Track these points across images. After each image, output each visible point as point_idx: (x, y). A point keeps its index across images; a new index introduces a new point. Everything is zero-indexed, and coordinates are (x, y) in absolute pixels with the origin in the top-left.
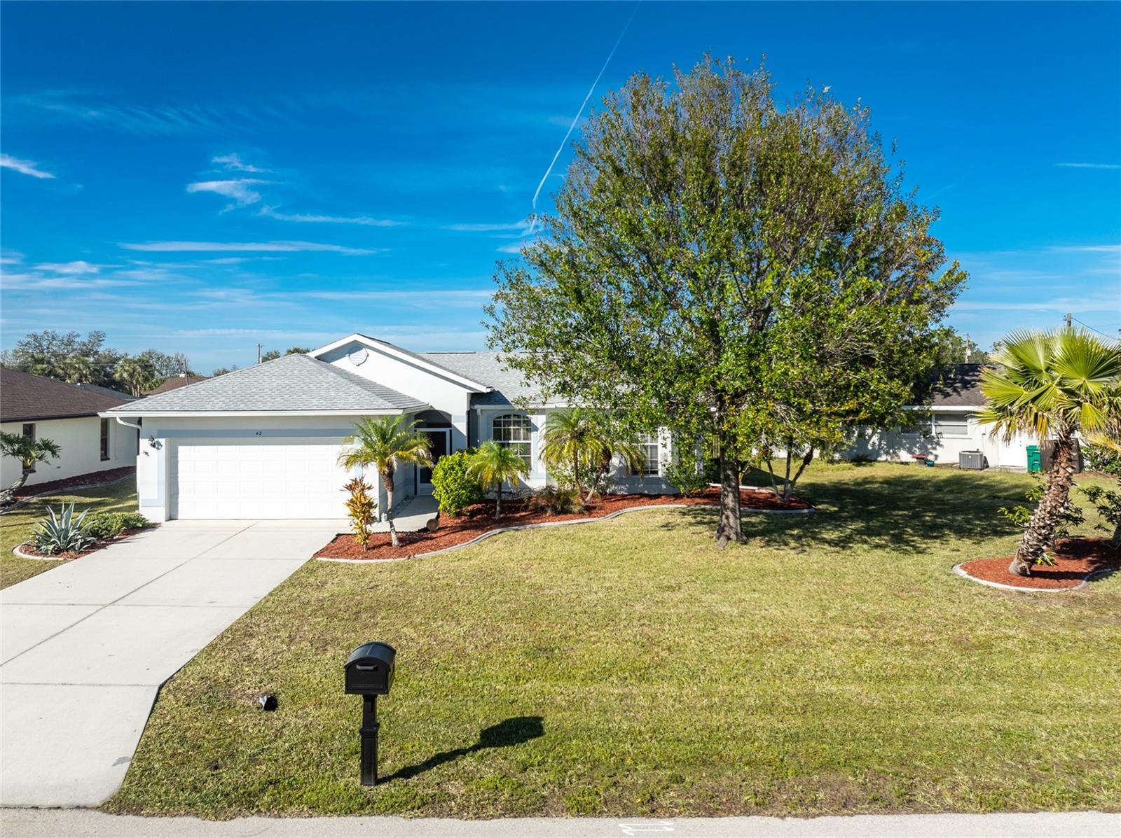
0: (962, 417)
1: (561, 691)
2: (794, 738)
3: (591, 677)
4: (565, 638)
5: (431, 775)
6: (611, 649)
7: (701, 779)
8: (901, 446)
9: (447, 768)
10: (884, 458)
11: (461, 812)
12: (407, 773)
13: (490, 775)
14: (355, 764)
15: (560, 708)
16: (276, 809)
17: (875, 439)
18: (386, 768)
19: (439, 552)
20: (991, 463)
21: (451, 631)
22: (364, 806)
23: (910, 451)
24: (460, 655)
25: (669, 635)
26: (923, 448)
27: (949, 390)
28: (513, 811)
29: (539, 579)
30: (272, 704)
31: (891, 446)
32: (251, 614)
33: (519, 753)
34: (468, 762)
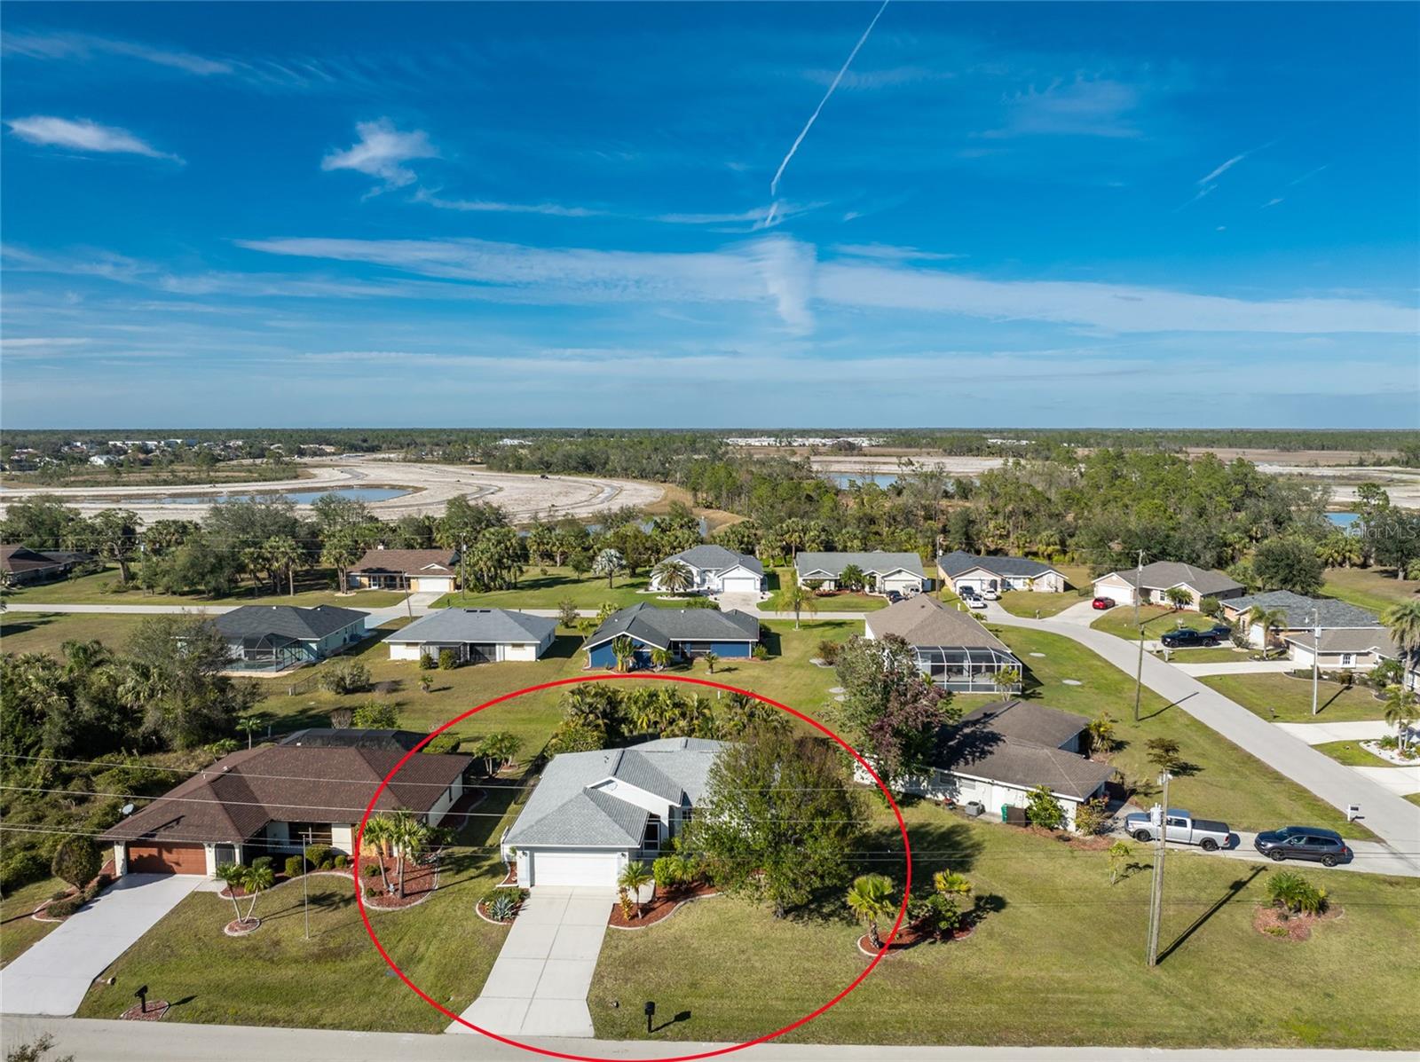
0: (975, 780)
1: (697, 1002)
2: (753, 1020)
3: (706, 997)
4: (701, 979)
5: (663, 1030)
6: (714, 983)
7: (724, 1032)
8: (939, 790)
9: (666, 1028)
10: (929, 796)
11: (670, 1040)
12: (658, 1029)
13: (676, 1030)
14: (646, 1026)
15: (696, 1008)
16: (631, 1038)
17: (925, 784)
18: (653, 1027)
19: (660, 921)
20: (987, 809)
21: (664, 974)
22: (649, 1038)
23: (944, 795)
24: (669, 986)
25: (735, 978)
26: (951, 794)
27: (970, 758)
28: (681, 1040)
29: (695, 945)
30: (618, 1005)
31: (933, 790)
32: (598, 965)
33: (683, 1024)
34: (671, 1026)
